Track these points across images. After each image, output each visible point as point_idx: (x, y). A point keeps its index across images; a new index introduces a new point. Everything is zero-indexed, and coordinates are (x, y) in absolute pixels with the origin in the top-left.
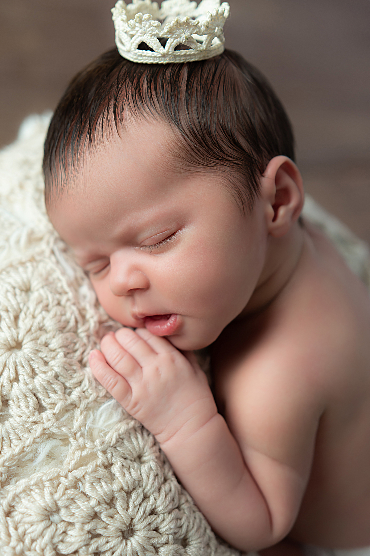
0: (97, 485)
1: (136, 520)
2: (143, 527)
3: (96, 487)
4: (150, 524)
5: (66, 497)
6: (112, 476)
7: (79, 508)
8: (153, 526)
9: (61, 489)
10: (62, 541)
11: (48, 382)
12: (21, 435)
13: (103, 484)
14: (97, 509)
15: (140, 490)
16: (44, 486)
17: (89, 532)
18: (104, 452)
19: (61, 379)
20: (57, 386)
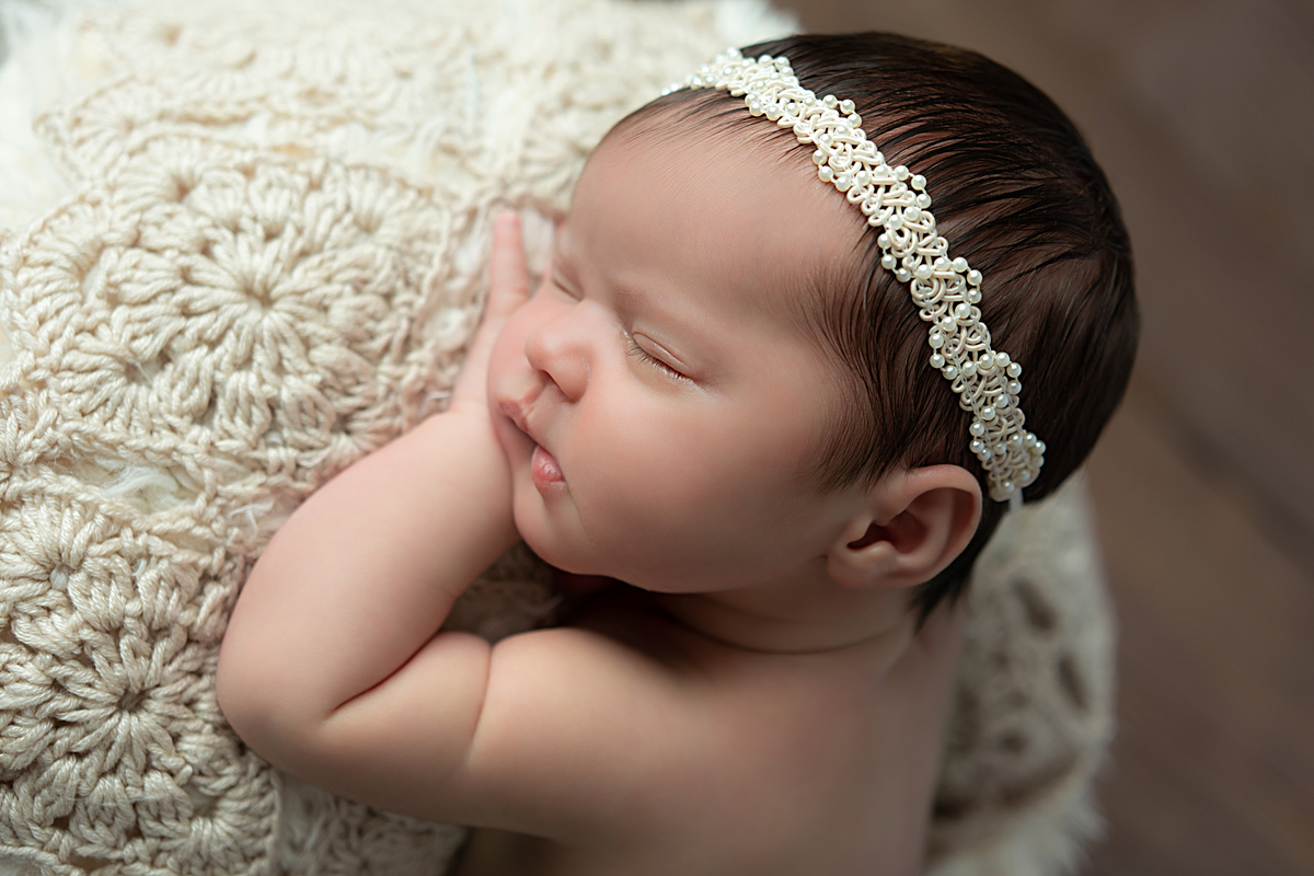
0: (164, 588)
1: (161, 692)
2: (158, 711)
3: (160, 591)
4: (172, 718)
5: (105, 563)
6: (193, 601)
7: (105, 596)
8: (175, 726)
9: (111, 545)
10: (32, 618)
11: (251, 400)
12: (134, 423)
13: (175, 596)
14: (129, 622)
16: (92, 519)
17: (82, 643)
19: (281, 417)
20: (259, 416)
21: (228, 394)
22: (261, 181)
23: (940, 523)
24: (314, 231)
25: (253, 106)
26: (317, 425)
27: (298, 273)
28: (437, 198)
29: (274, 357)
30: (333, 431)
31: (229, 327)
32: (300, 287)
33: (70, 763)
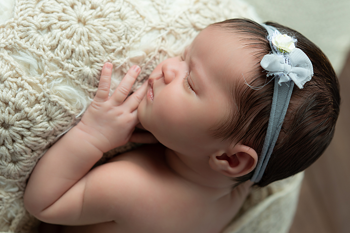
0: (24, 98)
1: (14, 128)
2: (11, 133)
3: (22, 99)
4: (15, 136)
5: (11, 84)
6: (31, 106)
7: (7, 93)
8: (15, 139)
9: (14, 80)
11: (68, 47)
12: (33, 44)
13: (26, 102)
14: (10, 103)
15: (31, 125)
16: (12, 70)
18: (44, 96)
19: (74, 55)
20: (68, 52)
21: (62, 44)
23: (243, 163)
26: (82, 61)
27: (96, 20)
28: (145, 20)
29: (79, 38)
30: (87, 64)
31: (69, 26)
32: (95, 24)
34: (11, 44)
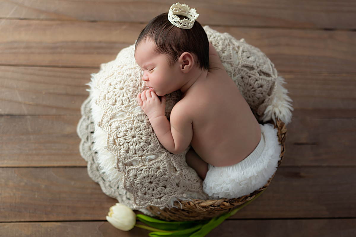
0: (129, 124)
1: (136, 135)
4: (140, 136)
6: (133, 124)
7: (124, 128)
10: (119, 134)
11: (126, 99)
12: (117, 109)
13: (131, 124)
14: (128, 129)
15: (139, 128)
16: (118, 122)
17: (125, 134)
18: (134, 118)
20: (128, 100)
21: (123, 100)
22: (117, 78)
24: (125, 79)
25: (114, 72)
28: (136, 68)
29: (126, 94)
31: (120, 94)
32: (126, 85)
33: (132, 146)
34: (111, 117)
